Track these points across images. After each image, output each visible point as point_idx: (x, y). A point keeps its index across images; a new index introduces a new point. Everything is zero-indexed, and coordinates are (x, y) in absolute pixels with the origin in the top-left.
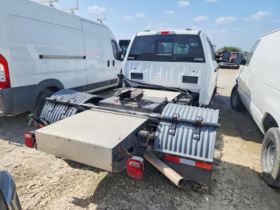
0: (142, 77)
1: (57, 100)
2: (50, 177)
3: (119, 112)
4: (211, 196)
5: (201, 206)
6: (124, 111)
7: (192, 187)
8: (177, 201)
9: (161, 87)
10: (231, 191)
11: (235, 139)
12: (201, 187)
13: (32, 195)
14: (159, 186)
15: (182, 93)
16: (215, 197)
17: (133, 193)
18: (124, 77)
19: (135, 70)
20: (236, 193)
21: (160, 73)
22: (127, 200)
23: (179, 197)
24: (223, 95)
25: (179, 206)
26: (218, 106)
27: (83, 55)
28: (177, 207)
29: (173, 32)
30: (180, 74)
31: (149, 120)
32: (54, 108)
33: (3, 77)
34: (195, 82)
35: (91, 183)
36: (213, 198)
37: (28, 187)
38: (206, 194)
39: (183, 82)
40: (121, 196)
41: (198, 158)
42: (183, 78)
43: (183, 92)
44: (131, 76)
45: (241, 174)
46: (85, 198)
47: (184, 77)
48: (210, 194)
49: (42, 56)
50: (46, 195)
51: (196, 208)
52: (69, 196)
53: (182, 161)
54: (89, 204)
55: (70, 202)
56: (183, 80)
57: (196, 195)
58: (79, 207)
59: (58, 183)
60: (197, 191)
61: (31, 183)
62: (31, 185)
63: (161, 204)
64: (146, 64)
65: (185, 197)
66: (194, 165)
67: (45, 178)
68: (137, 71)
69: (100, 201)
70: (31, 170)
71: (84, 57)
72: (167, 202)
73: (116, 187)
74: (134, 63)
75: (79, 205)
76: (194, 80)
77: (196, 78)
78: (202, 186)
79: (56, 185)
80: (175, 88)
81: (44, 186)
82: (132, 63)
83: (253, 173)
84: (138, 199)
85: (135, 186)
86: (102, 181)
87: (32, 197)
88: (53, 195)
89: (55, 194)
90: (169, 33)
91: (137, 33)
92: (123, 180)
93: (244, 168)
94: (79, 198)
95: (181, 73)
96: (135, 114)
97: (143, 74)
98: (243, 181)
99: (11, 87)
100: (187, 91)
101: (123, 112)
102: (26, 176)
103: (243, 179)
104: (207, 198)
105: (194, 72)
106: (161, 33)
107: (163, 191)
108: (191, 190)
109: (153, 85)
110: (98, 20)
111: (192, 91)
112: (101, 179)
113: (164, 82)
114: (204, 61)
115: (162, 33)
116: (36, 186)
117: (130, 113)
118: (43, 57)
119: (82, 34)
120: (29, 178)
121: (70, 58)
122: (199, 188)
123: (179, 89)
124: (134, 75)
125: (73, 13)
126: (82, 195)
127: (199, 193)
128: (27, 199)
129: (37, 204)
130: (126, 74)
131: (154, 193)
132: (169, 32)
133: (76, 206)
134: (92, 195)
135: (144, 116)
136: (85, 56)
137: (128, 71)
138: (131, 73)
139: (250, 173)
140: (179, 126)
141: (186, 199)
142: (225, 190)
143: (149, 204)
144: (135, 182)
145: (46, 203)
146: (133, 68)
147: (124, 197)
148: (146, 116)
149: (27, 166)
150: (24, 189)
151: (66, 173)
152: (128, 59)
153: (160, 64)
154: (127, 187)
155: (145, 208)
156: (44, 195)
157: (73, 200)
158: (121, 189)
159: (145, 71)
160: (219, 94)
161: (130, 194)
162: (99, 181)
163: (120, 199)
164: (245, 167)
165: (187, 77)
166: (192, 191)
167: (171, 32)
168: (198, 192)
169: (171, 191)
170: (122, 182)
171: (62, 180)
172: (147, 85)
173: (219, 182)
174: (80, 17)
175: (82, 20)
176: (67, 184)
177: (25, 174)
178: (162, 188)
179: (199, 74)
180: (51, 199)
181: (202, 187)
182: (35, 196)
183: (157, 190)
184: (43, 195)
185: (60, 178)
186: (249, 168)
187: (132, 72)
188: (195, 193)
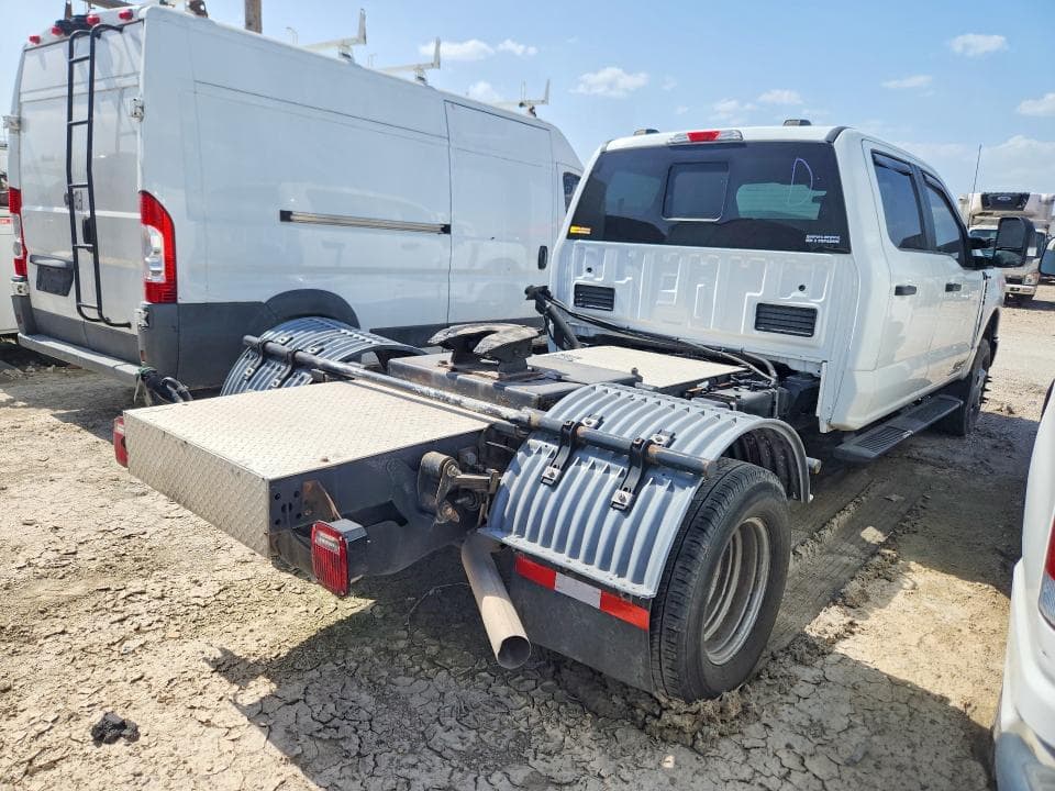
0: (612, 301)
1: (270, 344)
2: (196, 582)
3: (416, 393)
4: (694, 757)
5: (628, 776)
6: (432, 391)
7: (632, 706)
8: (548, 739)
9: (677, 341)
10: (790, 761)
11: (964, 586)
12: (664, 712)
13: (120, 616)
14: (517, 679)
15: (749, 370)
16: (707, 763)
17: (409, 680)
18: (550, 299)
19: (589, 275)
20: (808, 774)
21: (675, 291)
22: (377, 697)
23: (564, 728)
24: (1027, 418)
25: (540, 756)
26: (975, 456)
27: (443, 220)
28: (531, 758)
29: (731, 133)
30: (748, 294)
31: (492, 426)
32: (257, 370)
33: (159, 269)
34: (805, 330)
35: (300, 621)
36: (697, 766)
37: (123, 594)
38: (678, 745)
39: (758, 326)
40: (365, 680)
41: (609, 578)
42: (758, 313)
43: (751, 366)
44: (576, 296)
45: (887, 716)
46: (252, 659)
47: (760, 306)
48: (692, 747)
49: (290, 213)
50: (155, 626)
51: (603, 778)
52: (214, 642)
53: (563, 585)
54: (254, 676)
55: (206, 660)
56: (758, 317)
57: (631, 737)
58: (222, 679)
59: (209, 601)
60: (642, 727)
61: (136, 585)
62: (135, 590)
63: (481, 735)
64: (628, 252)
65: (589, 734)
66: (597, 605)
67: (183, 580)
68: (598, 279)
69: (294, 676)
70: (161, 554)
71: (446, 229)
72: (509, 733)
73: (368, 650)
74: (587, 249)
75: (225, 673)
76: (801, 321)
77: (811, 315)
78: (666, 709)
79: (198, 605)
80: (727, 351)
81: (167, 601)
82: (581, 248)
83: (947, 722)
84: (415, 702)
85: (432, 661)
86: (340, 622)
87: (115, 622)
88: (172, 632)
89: (179, 627)
90: (719, 137)
91: (608, 142)
92: (405, 634)
93: (918, 696)
94: (237, 654)
95: (750, 291)
96: (458, 403)
97: (617, 291)
98: (875, 739)
99: (179, 301)
100: (770, 365)
101: (427, 396)
102: (137, 565)
103: (881, 733)
104: (670, 758)
105: (802, 288)
106: (688, 139)
107: (519, 699)
108: (624, 718)
109: (646, 334)
110: (521, 105)
111: (794, 366)
112: (340, 616)
113: (689, 324)
114: (844, 247)
115: (694, 136)
116: (145, 597)
117: (446, 400)
118: (292, 217)
119: (446, 148)
120: (141, 572)
121: (388, 228)
122: (655, 716)
123: (741, 354)
124: (585, 295)
125: (421, 79)
126: (253, 647)
127: (651, 735)
128: (98, 624)
129: (114, 644)
130: (560, 288)
131: (485, 695)
132: (718, 132)
133: (216, 675)
134: (282, 655)
135: (484, 412)
136: (448, 223)
137: (568, 279)
138: (577, 286)
139: (933, 722)
140: (583, 455)
141: (586, 742)
142: (771, 751)
143: (442, 725)
144: (442, 648)
145: (142, 646)
146: (585, 269)
147: (373, 685)
148: (488, 414)
149: (156, 541)
150: (109, 597)
151: (249, 579)
152: (570, 236)
153: (676, 254)
154: (405, 657)
155: (418, 733)
156: (150, 625)
157: (219, 654)
158: (380, 660)
159: (622, 279)
160: (1011, 412)
161: (400, 680)
162: (331, 621)
163: (356, 687)
164: (929, 694)
165: (774, 310)
166: (626, 723)
167: (724, 132)
168: (648, 729)
169: (549, 703)
170: (398, 638)
171: (222, 597)
172: (628, 330)
173: (765, 720)
174: (443, 93)
175: (452, 102)
176: (229, 610)
177: (136, 560)
178: (521, 689)
179: (822, 300)
180: (160, 640)
181: (665, 716)
182: (126, 623)
183: (502, 690)
184: (145, 623)
185: (222, 587)
186: (943, 700)
187: (581, 280)
188: (634, 732)
